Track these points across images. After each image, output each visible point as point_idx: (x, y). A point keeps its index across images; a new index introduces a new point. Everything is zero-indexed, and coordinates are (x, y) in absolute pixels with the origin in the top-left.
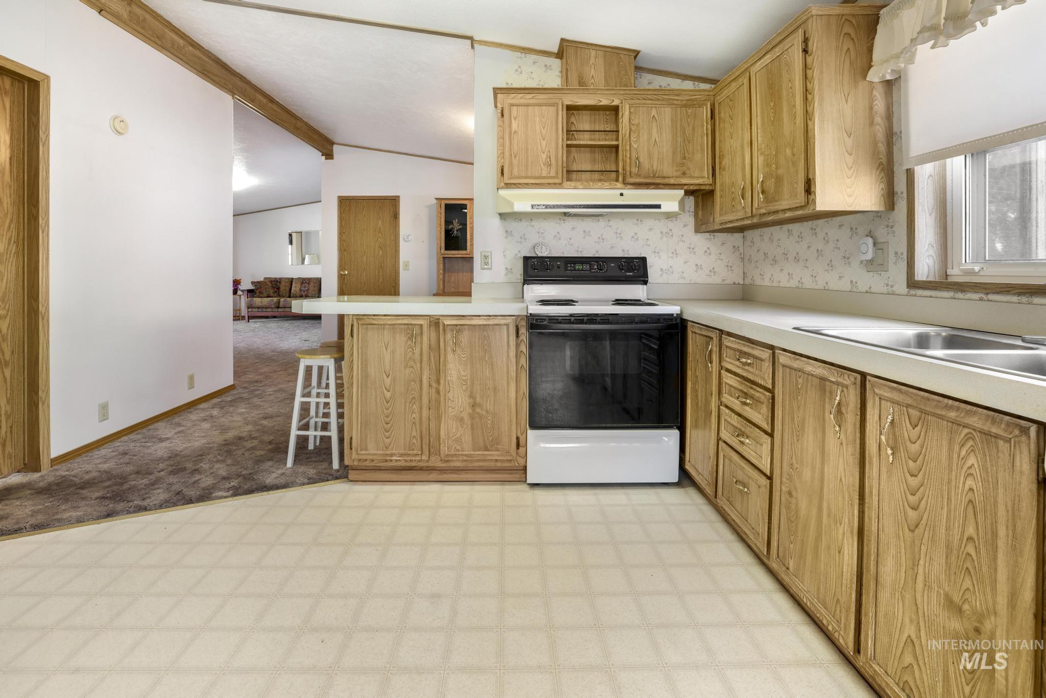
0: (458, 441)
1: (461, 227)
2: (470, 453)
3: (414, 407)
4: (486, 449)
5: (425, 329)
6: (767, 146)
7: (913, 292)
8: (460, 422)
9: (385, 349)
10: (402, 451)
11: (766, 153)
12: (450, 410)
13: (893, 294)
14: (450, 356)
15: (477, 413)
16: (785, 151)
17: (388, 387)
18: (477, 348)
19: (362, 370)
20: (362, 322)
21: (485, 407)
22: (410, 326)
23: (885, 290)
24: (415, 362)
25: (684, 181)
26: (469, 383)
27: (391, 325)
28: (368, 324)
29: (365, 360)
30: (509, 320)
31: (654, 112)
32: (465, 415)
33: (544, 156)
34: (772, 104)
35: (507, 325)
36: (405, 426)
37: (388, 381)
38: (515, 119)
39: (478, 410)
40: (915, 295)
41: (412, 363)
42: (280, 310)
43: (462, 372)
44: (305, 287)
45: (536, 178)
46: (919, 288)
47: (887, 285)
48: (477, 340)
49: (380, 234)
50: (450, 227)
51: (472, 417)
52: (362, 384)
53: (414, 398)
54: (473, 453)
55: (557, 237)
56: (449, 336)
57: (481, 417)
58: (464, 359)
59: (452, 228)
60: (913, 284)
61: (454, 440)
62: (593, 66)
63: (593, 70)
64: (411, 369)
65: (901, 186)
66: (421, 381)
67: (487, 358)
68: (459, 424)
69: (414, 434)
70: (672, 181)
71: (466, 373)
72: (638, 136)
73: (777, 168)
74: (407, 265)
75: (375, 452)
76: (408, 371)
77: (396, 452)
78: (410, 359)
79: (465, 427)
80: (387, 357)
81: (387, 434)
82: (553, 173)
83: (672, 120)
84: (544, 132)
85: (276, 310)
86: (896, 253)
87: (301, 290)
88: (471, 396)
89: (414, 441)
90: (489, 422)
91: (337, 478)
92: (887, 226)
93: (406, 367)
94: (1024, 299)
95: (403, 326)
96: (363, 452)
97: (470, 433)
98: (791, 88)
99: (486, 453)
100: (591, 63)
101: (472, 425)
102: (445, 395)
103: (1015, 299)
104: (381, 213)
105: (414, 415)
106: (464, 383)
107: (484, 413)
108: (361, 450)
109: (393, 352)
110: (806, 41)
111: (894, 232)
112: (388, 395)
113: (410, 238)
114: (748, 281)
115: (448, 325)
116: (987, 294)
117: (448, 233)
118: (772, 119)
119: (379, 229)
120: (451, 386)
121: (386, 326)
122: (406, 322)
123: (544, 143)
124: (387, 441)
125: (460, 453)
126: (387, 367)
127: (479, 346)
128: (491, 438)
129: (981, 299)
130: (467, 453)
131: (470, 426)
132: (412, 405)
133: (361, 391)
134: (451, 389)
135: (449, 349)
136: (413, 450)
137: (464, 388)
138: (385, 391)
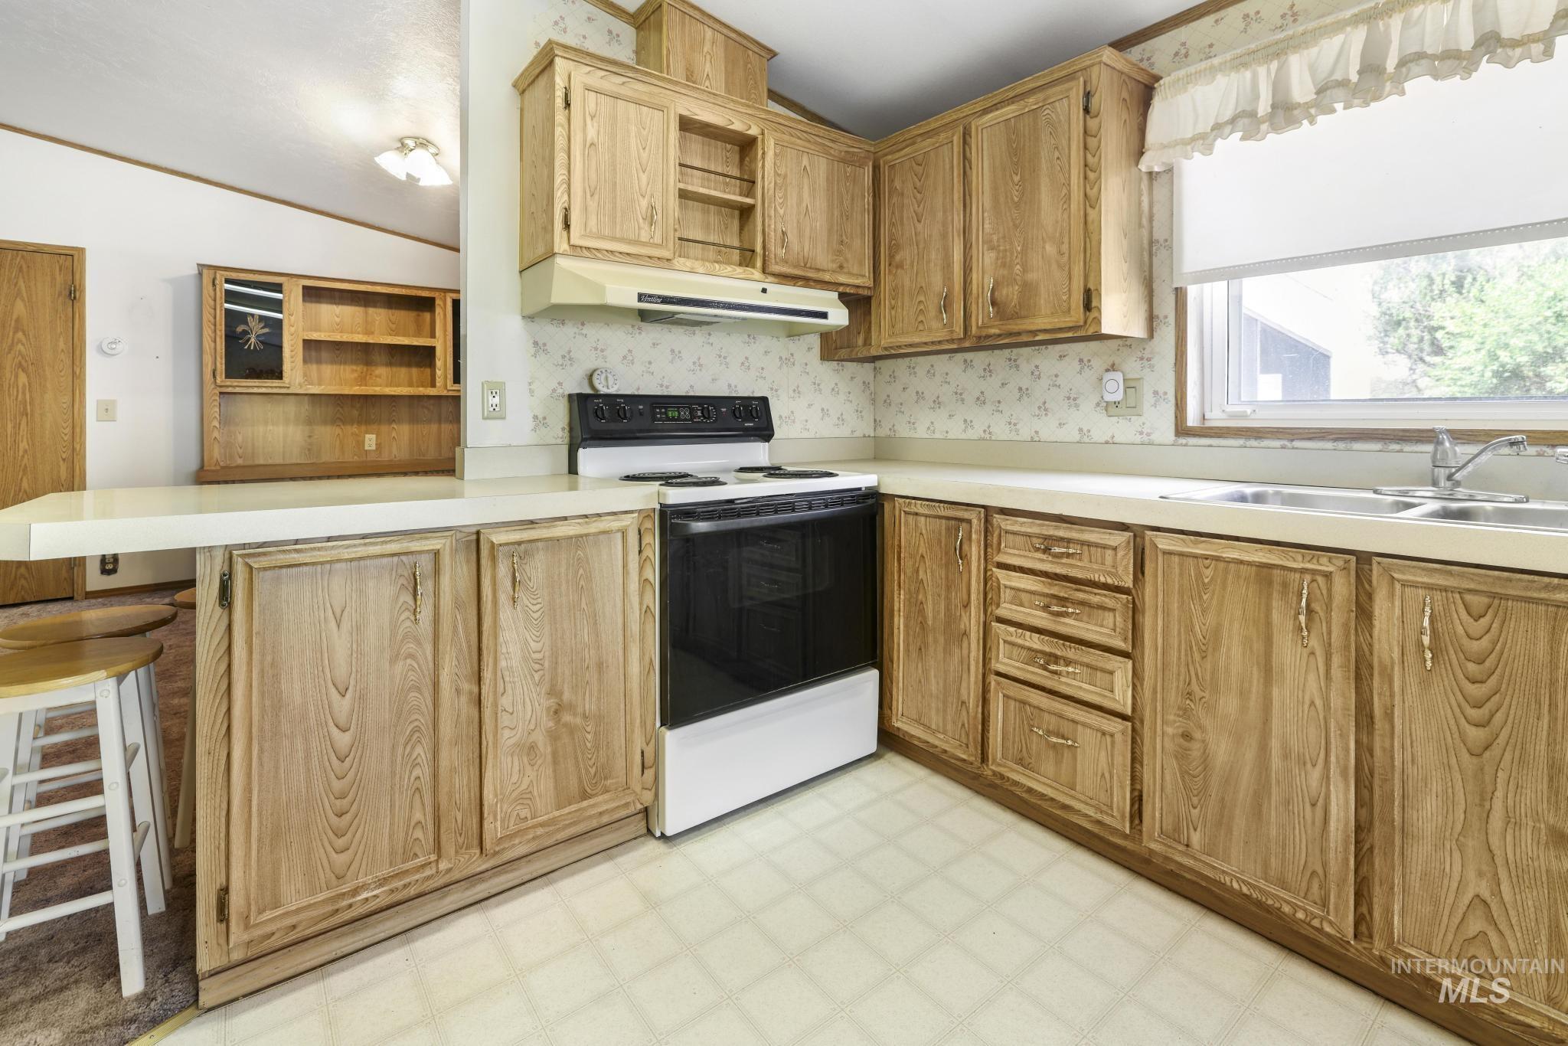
0: (525, 798)
1: (266, 330)
2: (551, 816)
3: (419, 750)
4: (584, 796)
5: (446, 560)
6: (1004, 237)
7: (1182, 441)
8: (528, 754)
9: (333, 624)
10: (386, 871)
11: (1001, 248)
12: (507, 733)
13: (1151, 444)
14: (506, 614)
15: (565, 725)
16: (1044, 247)
17: (342, 722)
18: (564, 586)
19: (262, 694)
20: (264, 562)
21: (580, 710)
22: (404, 558)
23: (1138, 439)
24: (419, 643)
25: (842, 279)
26: (546, 664)
27: (351, 560)
28: (281, 567)
29: (273, 665)
30: (627, 521)
31: (805, 162)
32: (540, 738)
33: (644, 203)
34: (1016, 179)
35: (624, 533)
36: (392, 806)
37: (343, 706)
38: (592, 118)
39: (567, 718)
40: (1186, 445)
41: (411, 647)
43: (533, 644)
45: (630, 242)
46: (1195, 435)
47: (1141, 433)
48: (563, 570)
49: (20, 335)
50: (240, 329)
51: (553, 736)
52: (261, 730)
53: (417, 730)
54: (557, 813)
55: (628, 358)
56: (503, 570)
57: (572, 730)
58: (536, 616)
59: (245, 332)
60: (1182, 430)
61: (515, 800)
62: (708, 57)
63: (708, 65)
64: (409, 661)
65: (1166, 307)
66: (436, 685)
67: (584, 605)
68: (525, 759)
69: (418, 816)
70: (827, 277)
71: (541, 644)
72: (785, 197)
73: (1025, 271)
74: (107, 411)
75: (304, 902)
76: (399, 667)
77: (369, 879)
78: (405, 636)
79: (539, 762)
80: (341, 644)
81: (340, 843)
82: (658, 239)
83: (828, 179)
84: (644, 155)
86: (1156, 393)
88: (554, 691)
89: (419, 834)
90: (589, 737)
91: (155, 1022)
92: (1142, 359)
93: (393, 660)
94: (1341, 445)
95: (385, 560)
96: (268, 915)
97: (550, 771)
98: (1058, 158)
99: (585, 804)
100: (705, 50)
101: (555, 754)
102: (495, 705)
103: (1329, 445)
104: (21, 283)
105: (417, 772)
106: (537, 667)
107: (578, 720)
108: (260, 912)
109: (358, 629)
110: (1088, 95)
111: (1151, 367)
112: (343, 740)
113: (119, 347)
114: (883, 432)
115: (500, 545)
116: (1292, 440)
117: (234, 339)
118: (1016, 199)
119: (18, 320)
120: (507, 679)
121: (338, 566)
122: (394, 547)
123: (644, 178)
124: (341, 859)
125: (530, 823)
126: (341, 671)
127: (567, 582)
128: (593, 771)
129: (1283, 447)
130: (545, 818)
131: (549, 758)
132: (413, 748)
133: (261, 750)
134: (509, 687)
135: (503, 598)
136: (416, 855)
137: (537, 677)
138: (335, 731)
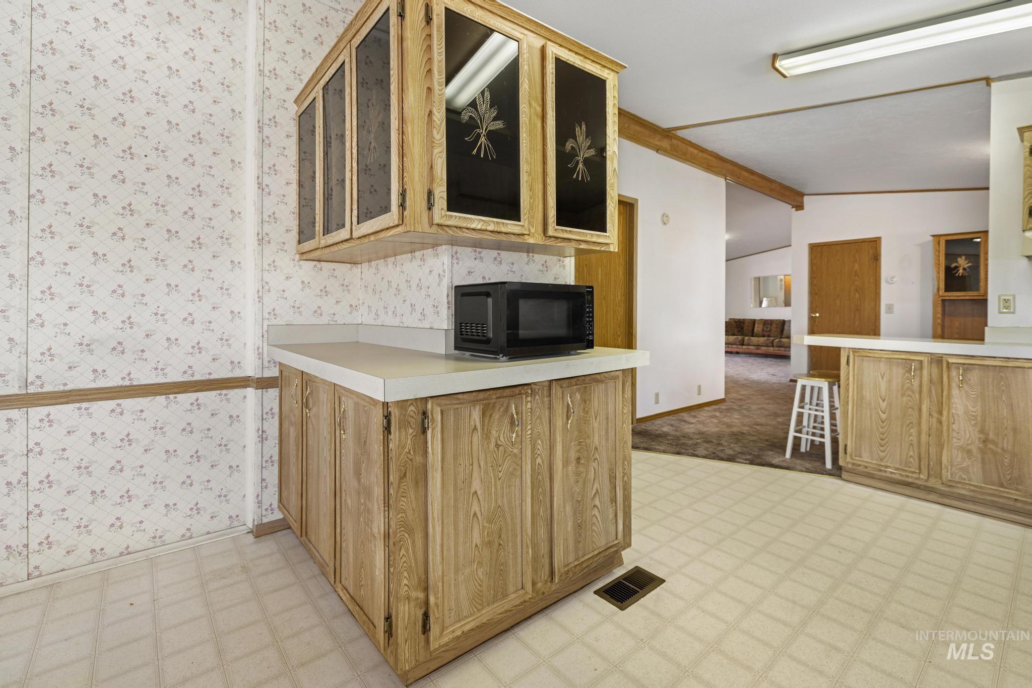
0: (965, 470)
1: (970, 264)
2: (980, 485)
3: (912, 430)
4: (1002, 486)
5: (926, 364)
8: (967, 453)
9: (880, 378)
10: (897, 466)
12: (955, 440)
14: (955, 392)
15: (990, 449)
17: (883, 410)
18: (991, 388)
19: (857, 393)
20: (858, 354)
21: (1000, 446)
22: (908, 361)
24: (913, 392)
26: (979, 419)
27: (888, 358)
28: (864, 357)
32: (974, 449)
36: (901, 445)
37: (884, 405)
39: (992, 446)
41: (910, 393)
42: (744, 347)
43: (971, 408)
44: (767, 328)
48: (990, 380)
49: (856, 277)
50: (953, 265)
51: (983, 451)
52: (857, 403)
53: (911, 423)
54: (983, 485)
56: (954, 373)
57: (995, 453)
58: (973, 396)
59: (956, 267)
61: (959, 469)
64: (909, 398)
66: (920, 410)
67: (1004, 398)
68: (965, 455)
69: (911, 453)
71: (975, 409)
74: (890, 308)
75: (869, 460)
76: (905, 399)
77: (891, 465)
78: (908, 388)
79: (974, 459)
80: (883, 385)
81: (882, 449)
85: (741, 347)
87: (763, 331)
88: (982, 431)
89: (911, 460)
90: (1006, 460)
91: (830, 475)
93: (903, 395)
95: (900, 361)
96: (857, 458)
97: (980, 465)
99: (1002, 489)
101: (983, 459)
102: (948, 426)
104: (857, 256)
105: (911, 438)
106: (973, 418)
107: (999, 450)
108: (856, 456)
109: (890, 381)
112: (884, 416)
113: (895, 279)
115: (953, 363)
117: (950, 272)
119: (856, 272)
120: (956, 418)
121: (883, 359)
122: (903, 357)
124: (882, 454)
125: (967, 482)
126: (883, 394)
127: (993, 386)
128: (1009, 477)
130: (976, 484)
131: (980, 460)
132: (910, 429)
133: (857, 410)
134: (957, 422)
135: (954, 385)
136: (910, 467)
137: (973, 422)
138: (881, 413)
